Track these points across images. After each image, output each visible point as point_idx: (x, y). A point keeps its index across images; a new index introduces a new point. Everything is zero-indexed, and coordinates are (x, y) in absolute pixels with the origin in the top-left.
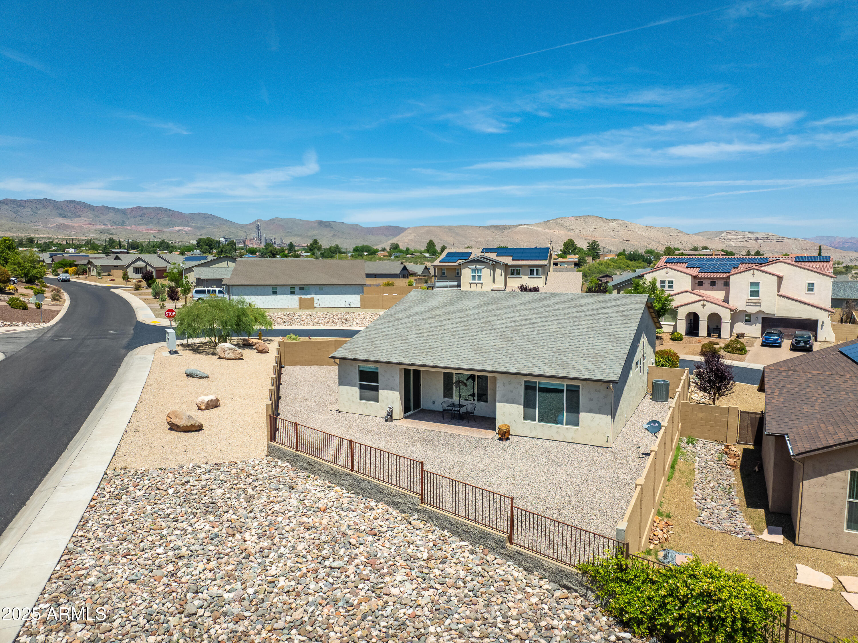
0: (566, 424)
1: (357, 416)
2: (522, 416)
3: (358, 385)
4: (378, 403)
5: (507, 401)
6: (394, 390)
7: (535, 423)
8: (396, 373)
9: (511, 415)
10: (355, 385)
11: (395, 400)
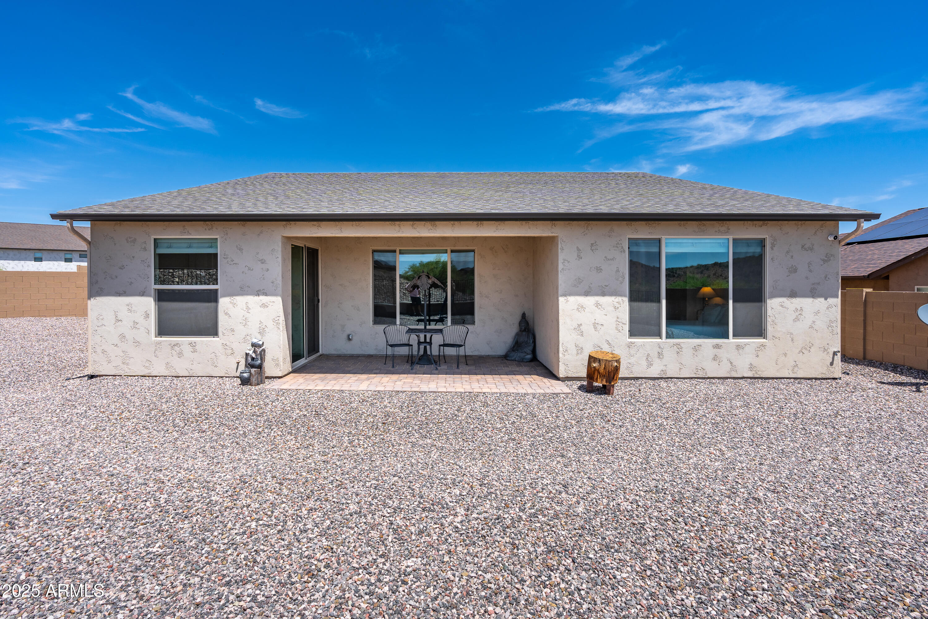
0: (735, 335)
1: (148, 382)
2: (627, 328)
3: (153, 292)
4: (216, 339)
5: (587, 293)
6: (266, 295)
7: (660, 340)
8: (273, 250)
9: (599, 327)
10: (143, 294)
11: (270, 325)
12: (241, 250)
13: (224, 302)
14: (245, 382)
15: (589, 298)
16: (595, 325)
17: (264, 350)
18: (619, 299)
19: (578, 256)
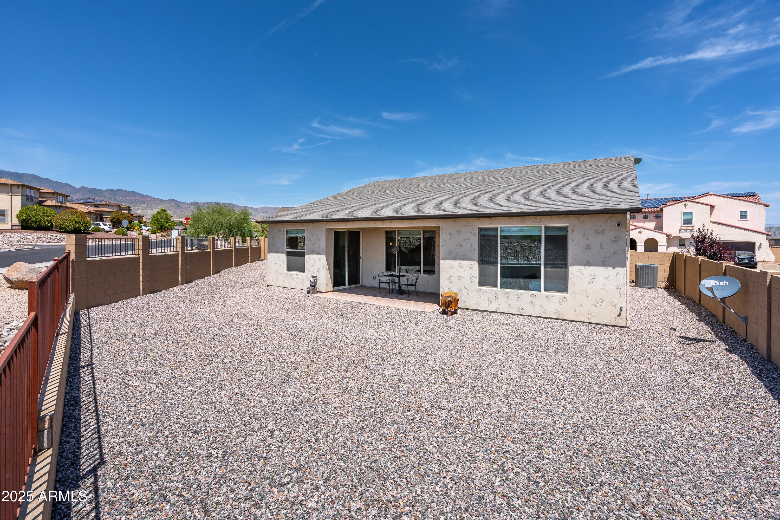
0: (546, 290)
2: (477, 280)
3: (285, 252)
4: (304, 273)
5: (455, 259)
6: (320, 254)
7: (496, 289)
8: (323, 235)
9: (461, 278)
10: (282, 253)
11: (321, 268)
12: (312, 234)
13: (307, 256)
14: (308, 292)
15: (456, 261)
16: (459, 277)
17: (317, 280)
18: (472, 262)
19: (450, 238)
